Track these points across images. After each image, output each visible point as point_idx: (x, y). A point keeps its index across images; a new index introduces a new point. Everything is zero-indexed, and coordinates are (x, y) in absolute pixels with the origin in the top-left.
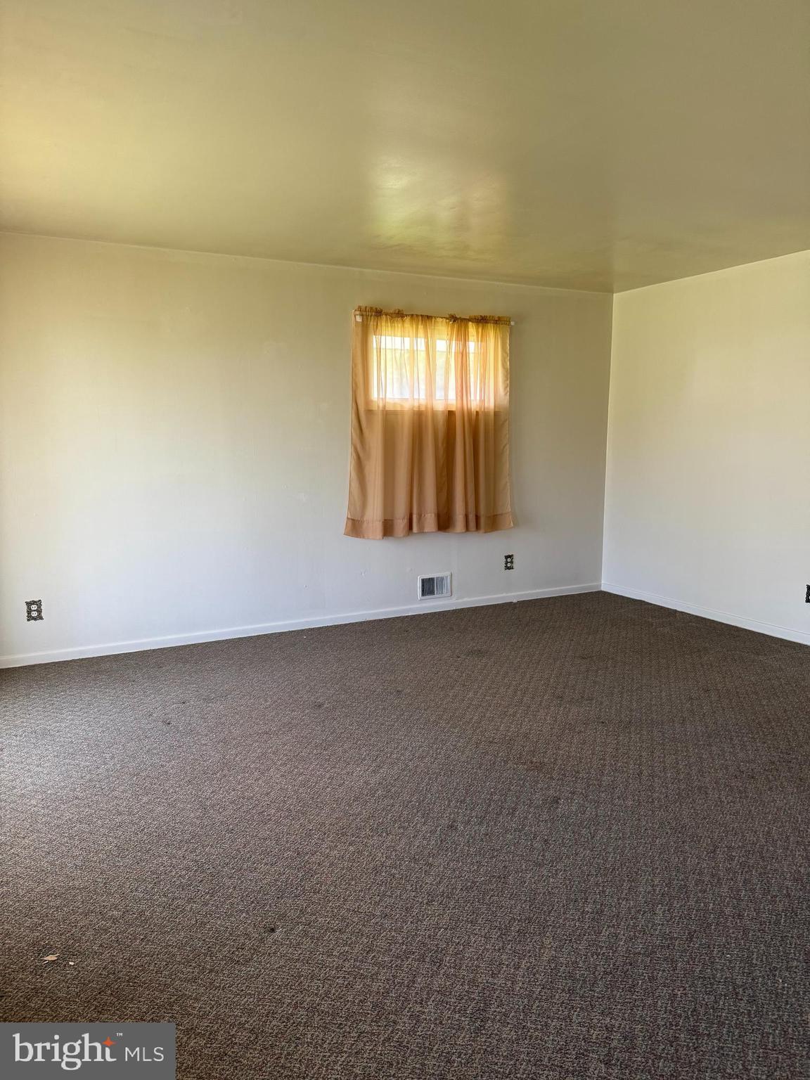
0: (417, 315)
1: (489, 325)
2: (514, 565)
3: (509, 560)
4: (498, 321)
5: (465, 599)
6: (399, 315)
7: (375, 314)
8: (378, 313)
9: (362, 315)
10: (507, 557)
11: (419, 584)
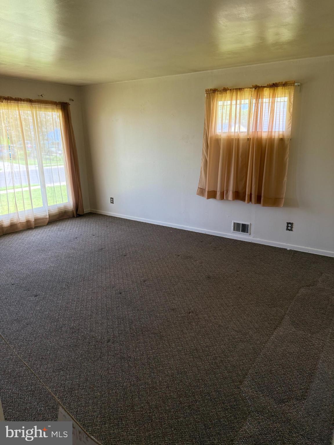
0: (238, 89)
1: (279, 87)
2: (293, 229)
3: (290, 225)
4: (285, 85)
5: (258, 239)
6: (225, 90)
7: (213, 92)
8: (214, 91)
9: (207, 93)
10: (288, 223)
11: (232, 225)
